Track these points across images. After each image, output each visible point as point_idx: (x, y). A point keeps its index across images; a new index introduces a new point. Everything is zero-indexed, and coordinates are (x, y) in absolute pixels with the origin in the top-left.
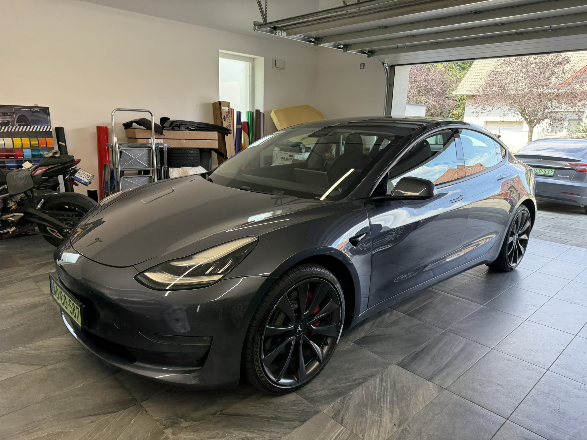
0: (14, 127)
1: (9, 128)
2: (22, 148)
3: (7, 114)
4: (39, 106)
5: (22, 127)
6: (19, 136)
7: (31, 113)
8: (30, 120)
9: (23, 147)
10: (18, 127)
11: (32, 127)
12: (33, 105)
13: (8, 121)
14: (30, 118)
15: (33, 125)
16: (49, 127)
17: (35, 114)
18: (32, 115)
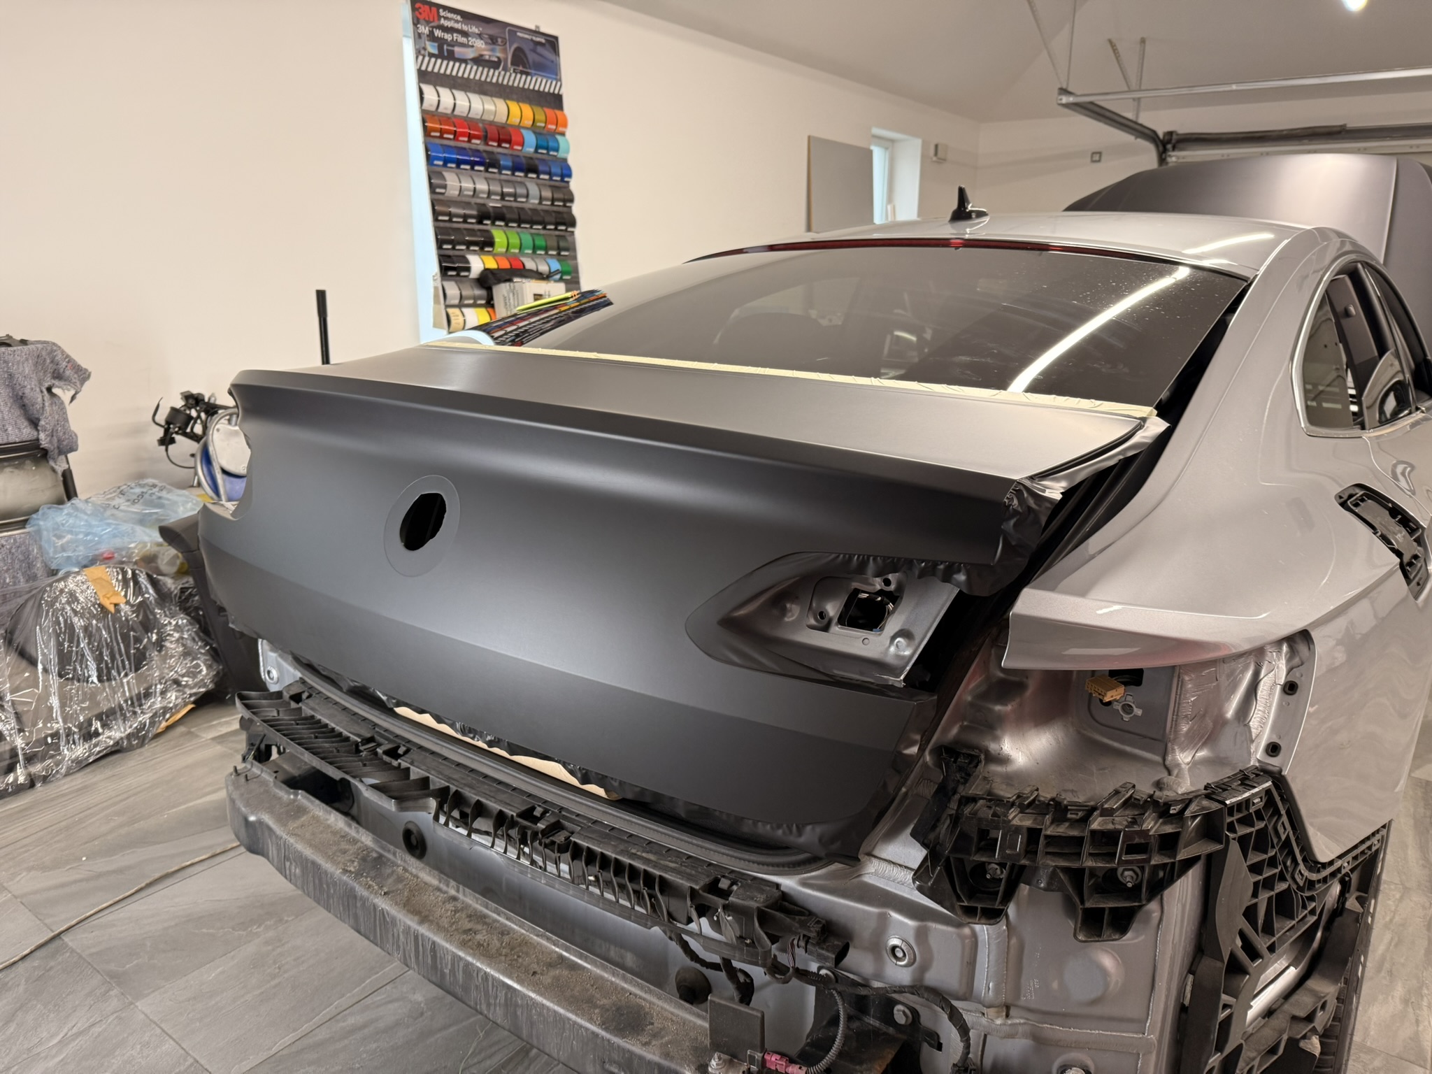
0: (508, 74)
1: (499, 73)
2: (518, 128)
3: (497, 41)
4: (543, 30)
5: (519, 76)
6: (515, 97)
7: (532, 44)
8: (531, 61)
9: (521, 124)
10: (513, 75)
11: (534, 79)
12: (533, 28)
13: (498, 58)
14: (532, 57)
15: (535, 74)
16: (559, 84)
17: (539, 49)
18: (534, 51)
